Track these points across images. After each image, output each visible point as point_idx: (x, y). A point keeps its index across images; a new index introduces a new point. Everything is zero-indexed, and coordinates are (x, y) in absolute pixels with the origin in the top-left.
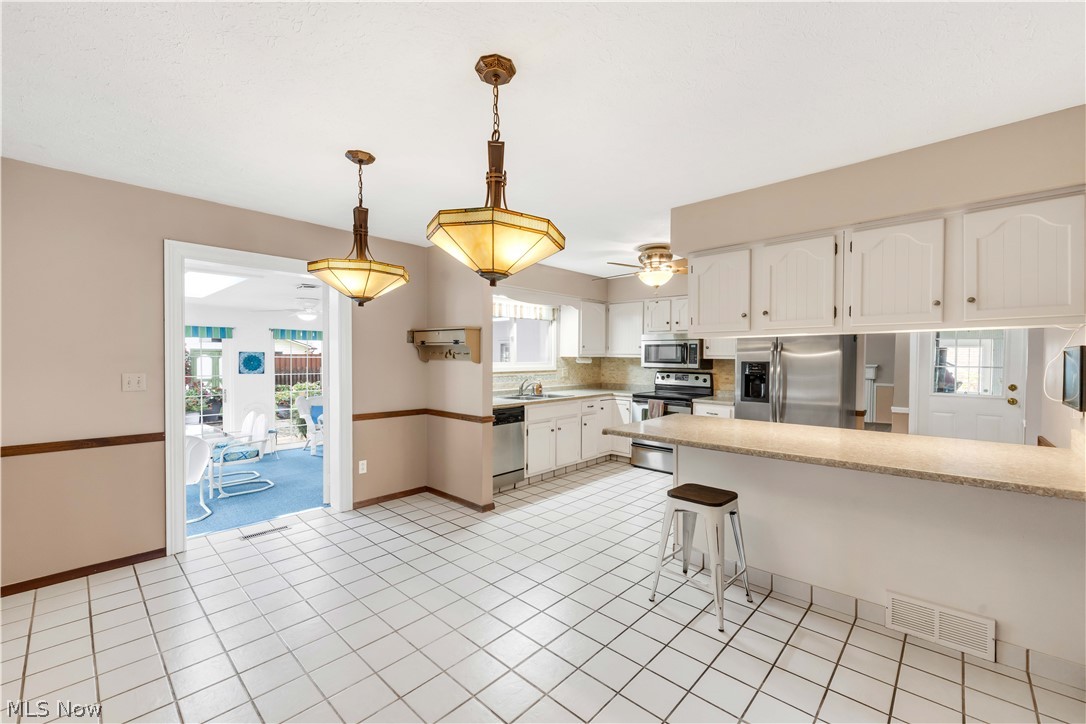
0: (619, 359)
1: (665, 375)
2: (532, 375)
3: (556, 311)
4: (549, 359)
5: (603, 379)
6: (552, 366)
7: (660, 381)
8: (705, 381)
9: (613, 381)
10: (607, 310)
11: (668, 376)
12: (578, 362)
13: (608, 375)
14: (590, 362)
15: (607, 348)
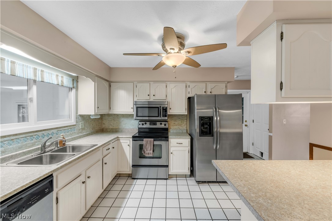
0: (115, 114)
1: (144, 123)
2: (55, 131)
3: (75, 80)
4: (69, 117)
5: (104, 126)
6: (73, 121)
7: (141, 126)
8: (165, 125)
9: (111, 127)
10: (110, 86)
11: (146, 124)
12: (92, 117)
13: (107, 124)
14: (99, 117)
15: (110, 108)
